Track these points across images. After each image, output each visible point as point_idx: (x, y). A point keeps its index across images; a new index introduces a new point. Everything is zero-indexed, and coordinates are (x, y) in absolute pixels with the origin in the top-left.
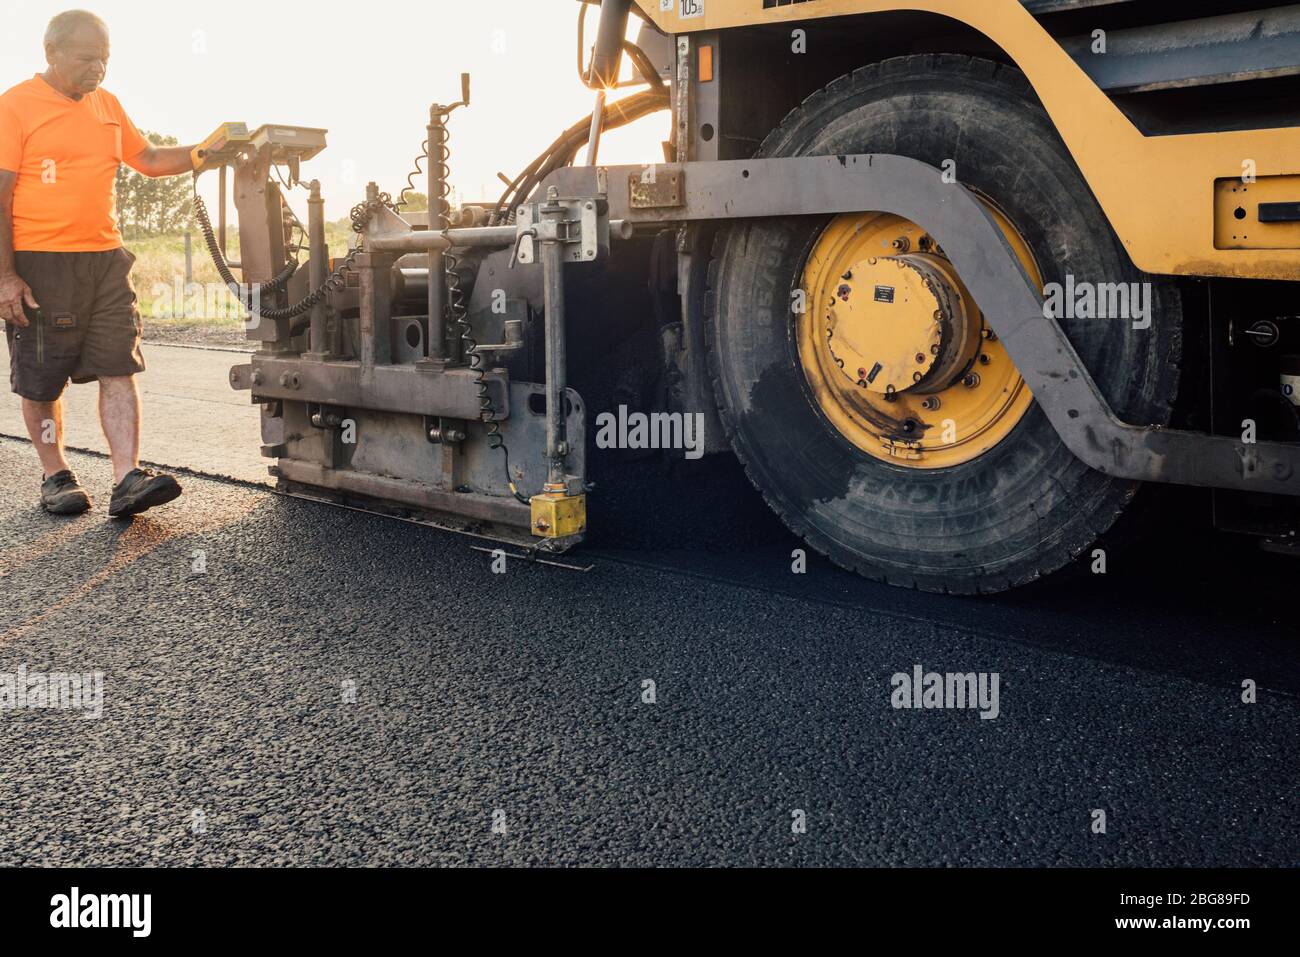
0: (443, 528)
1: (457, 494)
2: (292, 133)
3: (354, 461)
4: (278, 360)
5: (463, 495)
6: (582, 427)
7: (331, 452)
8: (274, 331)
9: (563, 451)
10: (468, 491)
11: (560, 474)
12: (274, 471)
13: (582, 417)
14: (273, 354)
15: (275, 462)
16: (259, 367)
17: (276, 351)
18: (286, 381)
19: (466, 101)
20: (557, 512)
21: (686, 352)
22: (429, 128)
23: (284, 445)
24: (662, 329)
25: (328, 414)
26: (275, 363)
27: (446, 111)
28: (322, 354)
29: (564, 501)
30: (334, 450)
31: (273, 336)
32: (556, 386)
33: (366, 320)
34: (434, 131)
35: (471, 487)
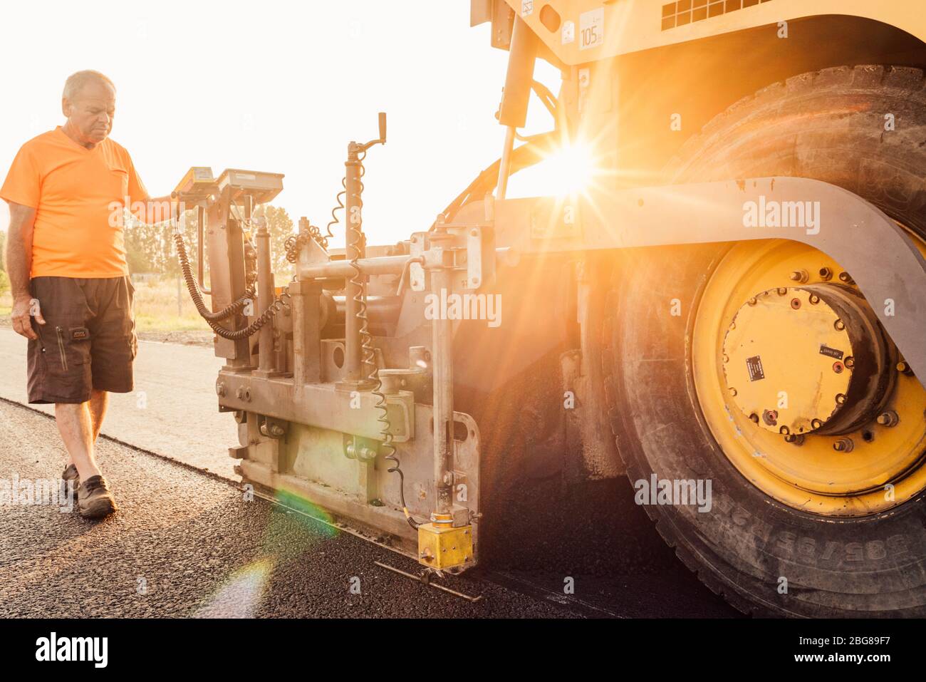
0: (361, 536)
1: (371, 507)
2: (252, 177)
3: (296, 467)
4: (237, 376)
5: (376, 508)
6: (476, 454)
7: (277, 458)
8: (233, 350)
9: (448, 482)
10: (380, 504)
11: (447, 504)
12: (239, 470)
13: (477, 442)
14: (233, 370)
15: (238, 462)
16: (224, 380)
17: (236, 367)
18: (241, 394)
19: (383, 140)
20: (442, 544)
21: (584, 379)
22: (347, 164)
23: (246, 448)
24: (561, 357)
25: (273, 424)
26: (235, 378)
27: (363, 148)
28: (267, 372)
29: (449, 532)
30: (279, 456)
31: (233, 355)
32: (442, 416)
33: (298, 343)
34: (351, 167)
35: (384, 501)
